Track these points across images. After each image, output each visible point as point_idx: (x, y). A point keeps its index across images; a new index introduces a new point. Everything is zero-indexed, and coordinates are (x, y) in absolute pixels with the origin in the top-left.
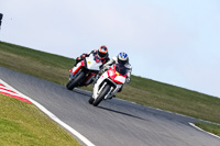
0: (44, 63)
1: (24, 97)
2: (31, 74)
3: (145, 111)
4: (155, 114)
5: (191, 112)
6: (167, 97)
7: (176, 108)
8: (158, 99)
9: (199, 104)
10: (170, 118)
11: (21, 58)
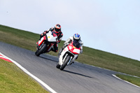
0: (20, 36)
1: (7, 58)
2: (12, 44)
3: (84, 67)
4: (90, 69)
5: (113, 67)
6: (98, 58)
7: (104, 65)
8: (93, 60)
9: (119, 62)
10: (100, 72)
11: (6, 33)
